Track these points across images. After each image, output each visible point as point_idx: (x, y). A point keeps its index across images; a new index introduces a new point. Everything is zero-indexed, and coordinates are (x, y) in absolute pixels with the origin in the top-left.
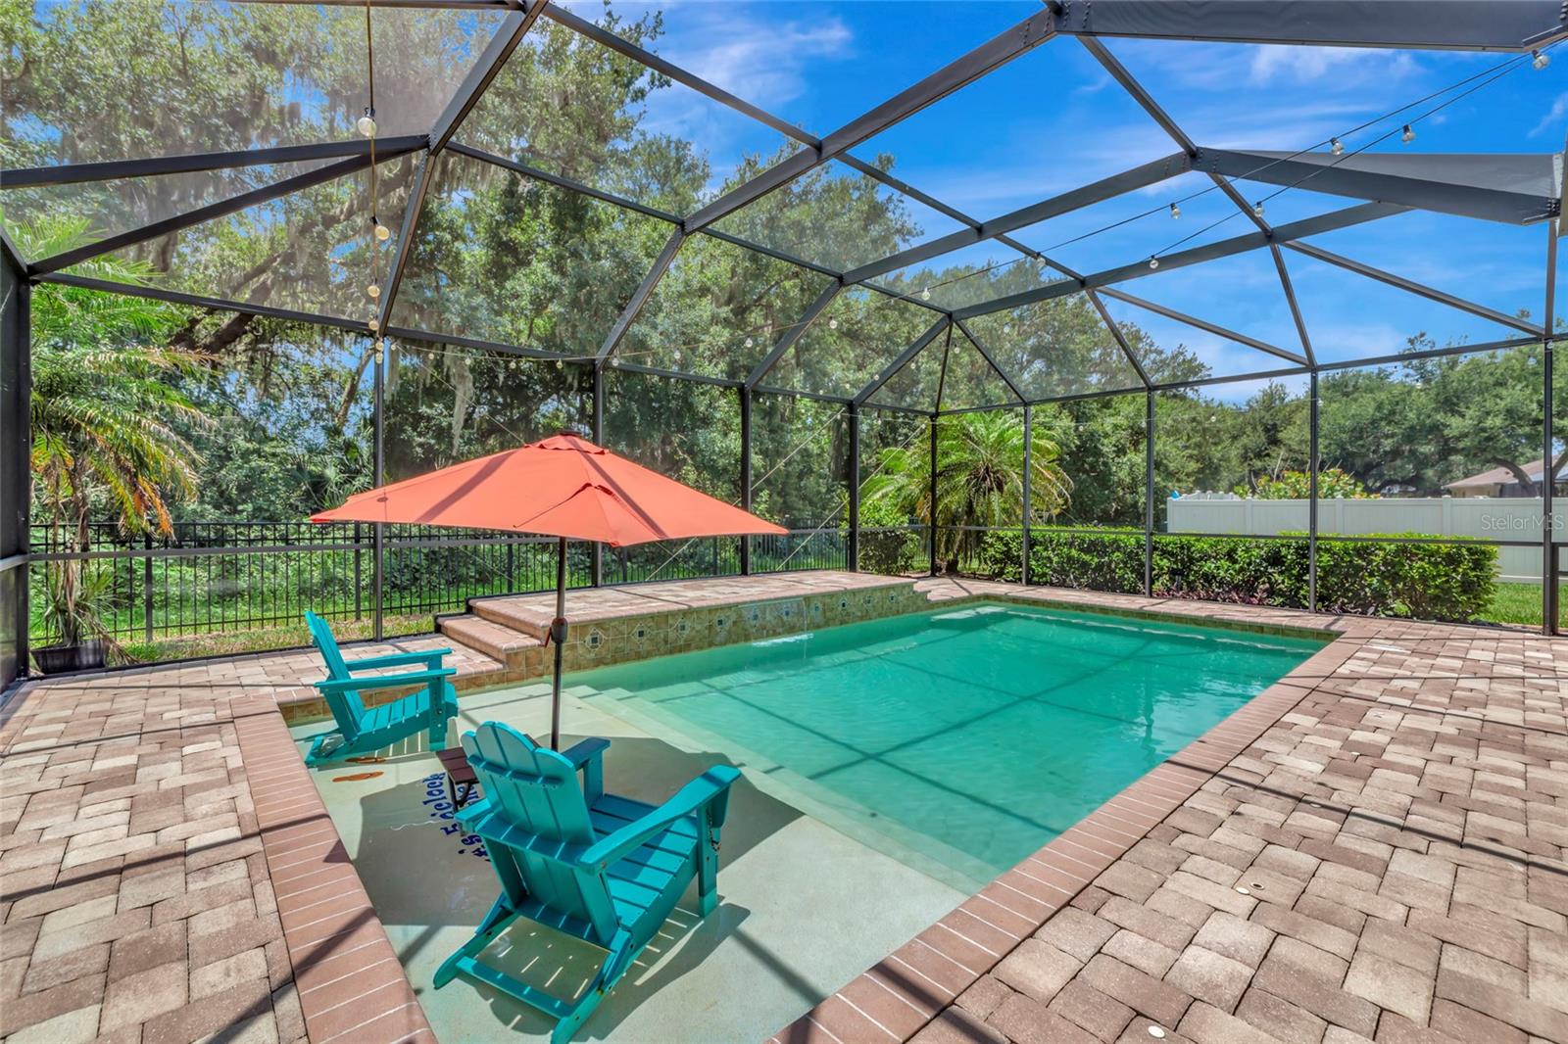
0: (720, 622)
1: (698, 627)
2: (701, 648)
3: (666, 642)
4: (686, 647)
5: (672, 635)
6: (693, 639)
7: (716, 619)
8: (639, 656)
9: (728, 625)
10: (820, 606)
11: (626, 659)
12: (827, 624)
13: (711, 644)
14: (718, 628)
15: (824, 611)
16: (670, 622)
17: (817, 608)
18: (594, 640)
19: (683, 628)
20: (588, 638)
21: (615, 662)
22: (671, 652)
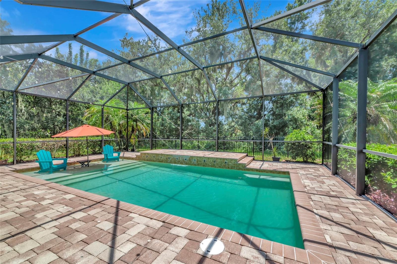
0: (169, 158)
1: (164, 158)
2: (165, 163)
3: (158, 159)
4: (162, 161)
5: (159, 159)
6: (163, 160)
7: (168, 157)
8: (154, 161)
9: (170, 159)
10: (196, 160)
11: (152, 161)
12: (198, 165)
13: (167, 162)
14: (169, 159)
15: (197, 161)
16: (159, 156)
17: (195, 160)
18: (147, 156)
19: (161, 157)
20: (146, 156)
21: (150, 161)
22: (159, 162)
